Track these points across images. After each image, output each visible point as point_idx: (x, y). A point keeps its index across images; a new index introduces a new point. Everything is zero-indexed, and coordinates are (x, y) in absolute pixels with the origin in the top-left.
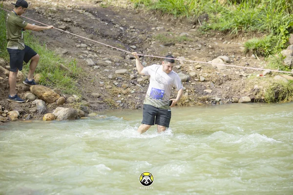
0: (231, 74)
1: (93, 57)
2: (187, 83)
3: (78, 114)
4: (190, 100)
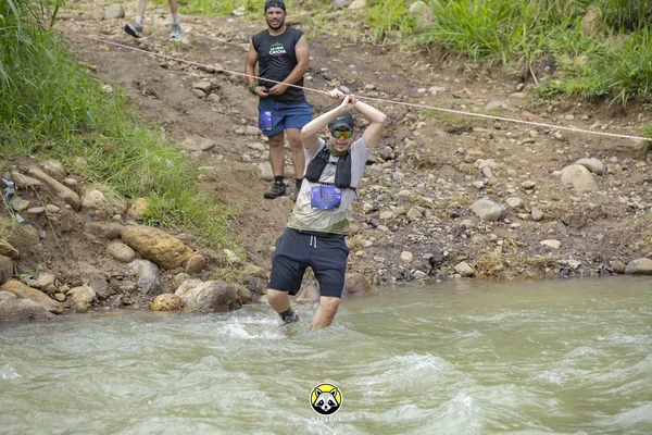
0: (607, 202)
2: (500, 223)
3: (237, 297)
4: (507, 265)
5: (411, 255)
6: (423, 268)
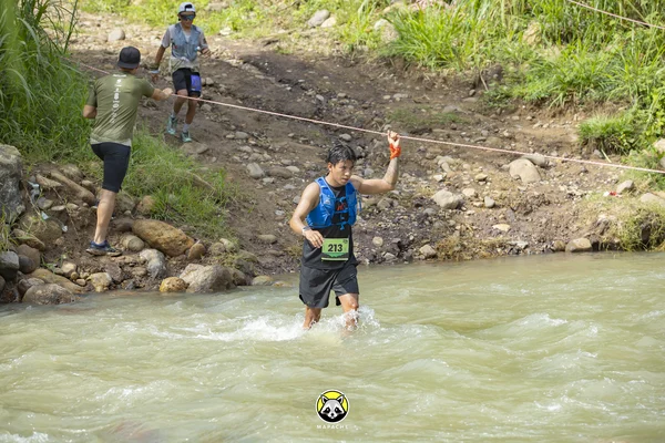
0: (549, 190)
1: (262, 159)
2: (458, 211)
3: (233, 279)
4: (462, 245)
5: (381, 240)
6: (393, 251)
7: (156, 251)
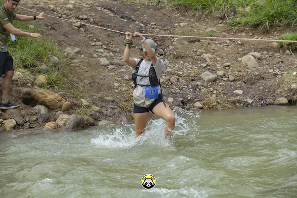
0: (264, 72)
1: (109, 56)
2: (215, 83)
4: (218, 102)
5: (172, 99)
6: (178, 105)
7: (43, 107)
